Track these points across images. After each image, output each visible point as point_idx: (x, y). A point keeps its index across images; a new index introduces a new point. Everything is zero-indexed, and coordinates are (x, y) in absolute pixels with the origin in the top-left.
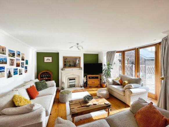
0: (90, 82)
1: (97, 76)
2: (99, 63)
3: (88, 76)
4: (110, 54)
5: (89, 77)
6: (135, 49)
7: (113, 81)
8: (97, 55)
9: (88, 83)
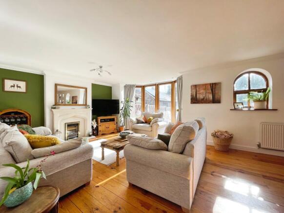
0: (102, 127)
1: (112, 117)
2: (113, 99)
3: (100, 118)
4: (129, 88)
5: (101, 120)
6: (155, 85)
7: (137, 119)
8: (110, 88)
9: (100, 128)
